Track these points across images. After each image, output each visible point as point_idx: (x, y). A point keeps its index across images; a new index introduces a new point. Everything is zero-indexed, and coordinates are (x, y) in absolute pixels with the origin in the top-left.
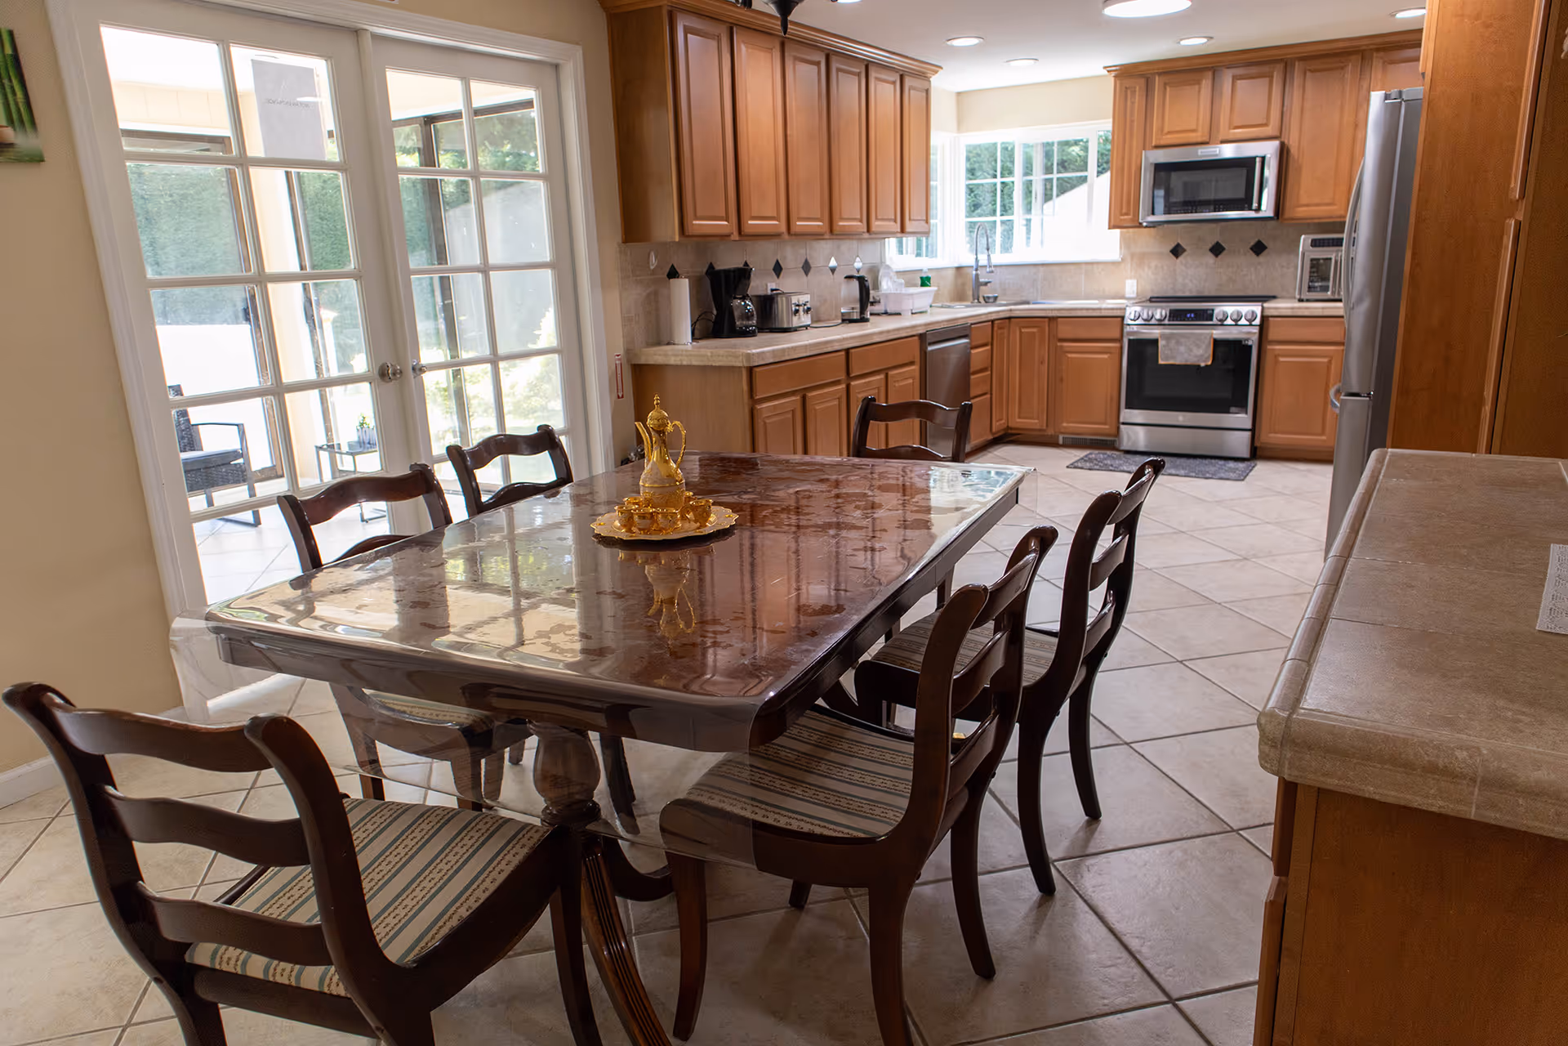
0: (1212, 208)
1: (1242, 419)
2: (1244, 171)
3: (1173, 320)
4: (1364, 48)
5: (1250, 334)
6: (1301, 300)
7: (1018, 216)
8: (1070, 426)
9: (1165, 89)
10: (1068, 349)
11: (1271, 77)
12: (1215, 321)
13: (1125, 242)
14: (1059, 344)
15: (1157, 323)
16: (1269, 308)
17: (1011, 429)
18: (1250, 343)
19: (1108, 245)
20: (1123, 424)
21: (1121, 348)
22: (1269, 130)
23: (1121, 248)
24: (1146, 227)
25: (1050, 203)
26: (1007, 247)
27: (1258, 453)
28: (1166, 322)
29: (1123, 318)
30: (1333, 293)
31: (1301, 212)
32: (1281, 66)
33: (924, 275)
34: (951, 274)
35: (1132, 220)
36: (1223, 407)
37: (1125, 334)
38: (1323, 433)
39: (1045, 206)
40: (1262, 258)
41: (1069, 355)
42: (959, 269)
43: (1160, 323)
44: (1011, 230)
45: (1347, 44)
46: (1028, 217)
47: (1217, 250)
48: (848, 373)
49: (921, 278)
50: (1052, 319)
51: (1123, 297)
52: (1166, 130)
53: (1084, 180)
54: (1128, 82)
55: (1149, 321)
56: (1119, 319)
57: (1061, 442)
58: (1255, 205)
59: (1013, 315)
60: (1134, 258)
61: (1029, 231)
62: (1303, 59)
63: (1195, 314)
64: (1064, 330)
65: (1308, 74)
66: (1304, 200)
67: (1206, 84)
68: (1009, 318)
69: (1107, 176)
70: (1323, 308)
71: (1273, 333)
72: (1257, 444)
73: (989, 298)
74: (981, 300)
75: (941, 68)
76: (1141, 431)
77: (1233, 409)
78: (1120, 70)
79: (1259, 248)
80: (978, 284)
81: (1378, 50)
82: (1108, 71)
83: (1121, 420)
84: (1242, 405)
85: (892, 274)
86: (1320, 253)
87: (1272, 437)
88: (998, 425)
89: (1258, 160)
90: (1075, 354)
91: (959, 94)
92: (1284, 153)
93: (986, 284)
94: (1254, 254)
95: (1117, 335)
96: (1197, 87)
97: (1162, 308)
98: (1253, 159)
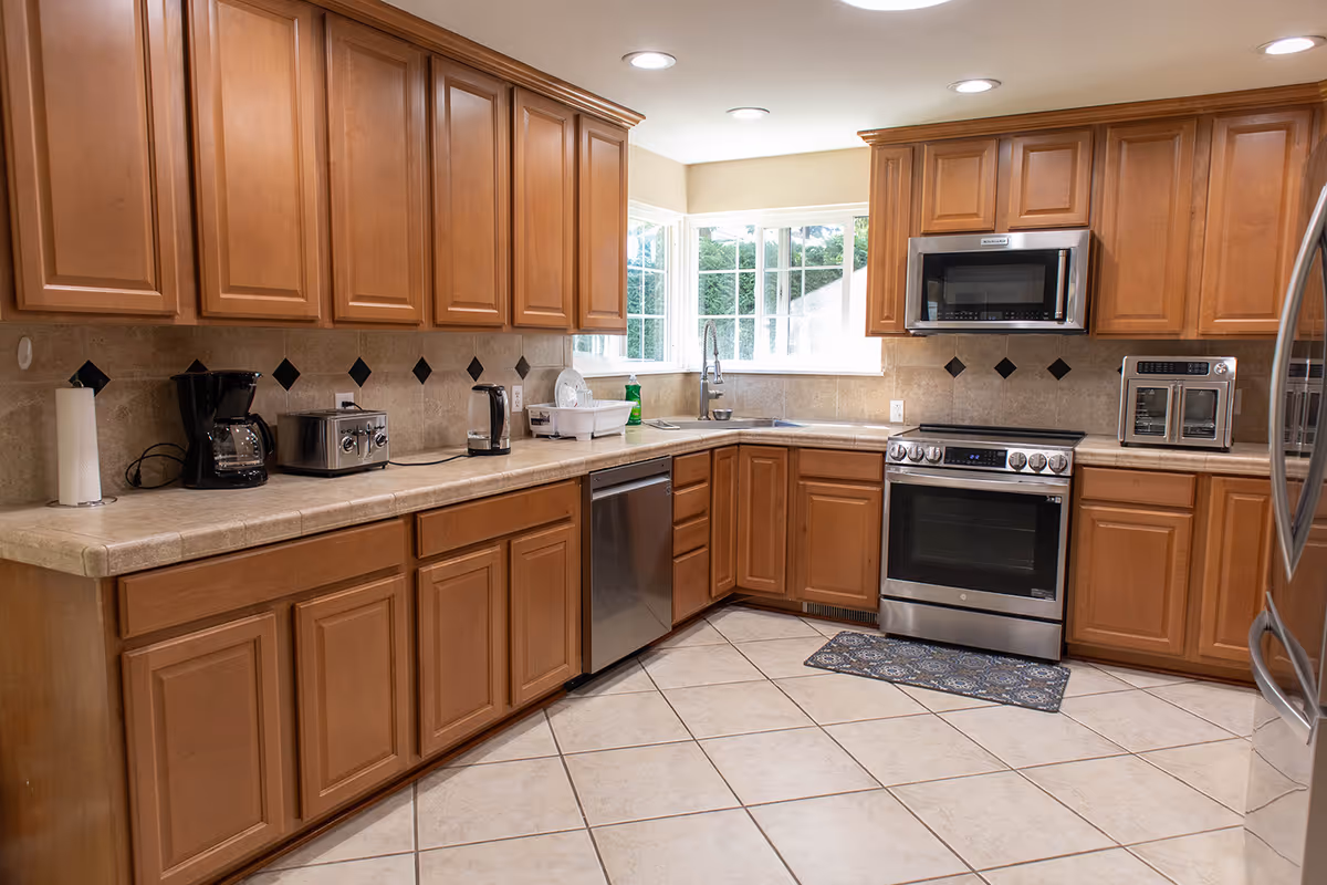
0: (1000, 313)
1: (1049, 606)
2: (1041, 270)
3: (950, 463)
4: (1201, 112)
5: (1056, 488)
6: (1124, 444)
7: (760, 315)
8: (815, 592)
9: (936, 160)
10: (814, 490)
11: (1074, 147)
12: (1008, 468)
13: (887, 352)
14: (801, 483)
15: (928, 464)
16: (1081, 454)
17: (741, 588)
18: (1058, 501)
19: (866, 355)
20: (886, 597)
21: (883, 491)
22: (1077, 216)
23: (883, 360)
24: (914, 335)
25: (799, 300)
26: (747, 352)
27: (1072, 652)
28: (942, 464)
29: (884, 453)
30: (1172, 436)
31: (1119, 325)
32: (1087, 134)
33: (630, 383)
34: (677, 382)
35: (896, 326)
36: (1021, 587)
37: (886, 476)
38: (1164, 634)
39: (793, 303)
40: (1064, 382)
41: (815, 498)
42: (688, 375)
43: (933, 465)
44: (751, 332)
45: (1176, 106)
46: (772, 316)
47: (1005, 368)
48: (415, 553)
49: (627, 387)
50: (792, 450)
51: (887, 422)
52: (938, 212)
53: (839, 273)
54: (891, 152)
55: (919, 461)
56: (880, 455)
57: (805, 610)
58: (1058, 313)
59: (743, 441)
60: (900, 372)
61: (773, 335)
62: (1114, 126)
63: (981, 456)
64: (808, 465)
65: (1125, 146)
66: (1122, 308)
67: (989, 156)
68: (738, 444)
69: (864, 271)
70: (1161, 458)
71: (1089, 489)
72: (1068, 640)
73: (719, 413)
74: (712, 417)
75: (643, 117)
76: (909, 607)
77: (1035, 591)
78: (879, 136)
79: (1059, 369)
80: (707, 397)
81: (1219, 115)
82: (863, 138)
83: (883, 592)
84: (1048, 587)
85: (578, 382)
86: (1152, 382)
87: (1089, 633)
88: (720, 587)
89: (1061, 253)
90: (823, 497)
91: (689, 167)
92: (1095, 246)
93: (717, 396)
94: (1053, 377)
95: (877, 477)
96: (978, 159)
97: (935, 444)
98: (1055, 252)
